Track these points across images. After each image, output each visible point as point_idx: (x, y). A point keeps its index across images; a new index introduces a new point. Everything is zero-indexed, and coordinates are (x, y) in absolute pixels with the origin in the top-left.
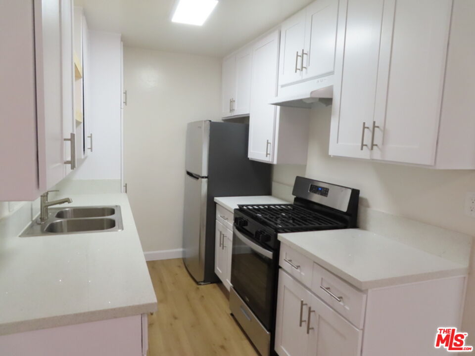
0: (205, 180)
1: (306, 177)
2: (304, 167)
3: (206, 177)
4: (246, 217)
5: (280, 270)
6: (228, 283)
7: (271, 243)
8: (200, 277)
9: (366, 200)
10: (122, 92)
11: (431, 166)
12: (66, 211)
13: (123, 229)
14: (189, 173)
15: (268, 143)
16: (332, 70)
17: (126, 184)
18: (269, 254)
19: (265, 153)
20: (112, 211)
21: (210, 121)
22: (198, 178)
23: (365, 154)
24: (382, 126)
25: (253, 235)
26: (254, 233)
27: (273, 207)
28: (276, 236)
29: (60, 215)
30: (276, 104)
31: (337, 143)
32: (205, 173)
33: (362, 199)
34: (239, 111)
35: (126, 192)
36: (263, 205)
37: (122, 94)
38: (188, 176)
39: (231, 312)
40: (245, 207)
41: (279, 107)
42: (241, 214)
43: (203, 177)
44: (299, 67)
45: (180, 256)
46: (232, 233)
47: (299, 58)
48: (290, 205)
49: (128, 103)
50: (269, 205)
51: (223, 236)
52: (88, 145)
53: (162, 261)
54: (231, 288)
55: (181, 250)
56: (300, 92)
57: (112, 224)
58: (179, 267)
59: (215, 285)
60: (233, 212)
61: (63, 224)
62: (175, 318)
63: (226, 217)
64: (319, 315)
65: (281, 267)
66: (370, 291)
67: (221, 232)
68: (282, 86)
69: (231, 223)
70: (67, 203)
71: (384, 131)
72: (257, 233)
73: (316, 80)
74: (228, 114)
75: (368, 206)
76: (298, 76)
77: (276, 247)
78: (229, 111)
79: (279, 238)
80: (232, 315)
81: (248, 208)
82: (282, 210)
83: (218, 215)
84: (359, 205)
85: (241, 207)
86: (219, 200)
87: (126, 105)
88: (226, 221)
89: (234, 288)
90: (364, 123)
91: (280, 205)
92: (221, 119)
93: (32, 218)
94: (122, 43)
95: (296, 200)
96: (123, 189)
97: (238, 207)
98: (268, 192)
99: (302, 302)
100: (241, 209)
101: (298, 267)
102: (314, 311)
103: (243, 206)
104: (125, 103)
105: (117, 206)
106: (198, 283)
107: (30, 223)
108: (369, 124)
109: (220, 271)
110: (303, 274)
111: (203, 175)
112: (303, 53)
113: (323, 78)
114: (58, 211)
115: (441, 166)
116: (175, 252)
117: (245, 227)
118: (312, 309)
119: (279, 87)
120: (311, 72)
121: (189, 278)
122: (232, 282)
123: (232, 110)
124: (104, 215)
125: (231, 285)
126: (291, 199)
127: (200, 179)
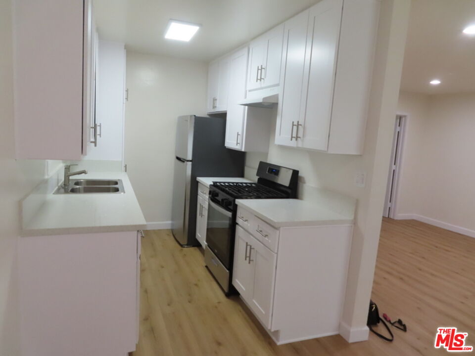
0: (190, 164)
1: (268, 162)
2: (266, 154)
3: (190, 161)
4: (218, 190)
5: (237, 226)
6: (204, 243)
7: (231, 207)
8: (184, 241)
9: (303, 178)
10: (125, 90)
11: (325, 151)
12: (81, 182)
13: (124, 192)
14: (178, 158)
15: (238, 135)
16: (278, 83)
17: (126, 165)
18: (230, 214)
19: (236, 142)
20: (116, 183)
21: (195, 116)
22: (184, 162)
23: (293, 143)
24: (303, 124)
25: (219, 202)
26: (220, 200)
27: (241, 185)
28: (234, 201)
29: (77, 183)
30: (245, 105)
31: (280, 135)
32: (190, 157)
33: (301, 177)
34: (220, 109)
35: (126, 171)
36: (233, 183)
37: (125, 92)
38: (177, 160)
39: (205, 265)
40: (218, 184)
41: (247, 107)
42: (215, 189)
43: (188, 161)
44: (259, 78)
45: (169, 228)
46: (207, 203)
47: (260, 71)
48: (254, 184)
49: (129, 99)
50: (237, 183)
51: (202, 207)
52: (98, 133)
53: (154, 231)
54: (206, 246)
55: (170, 222)
56: (257, 97)
57: (117, 190)
58: (168, 235)
59: (196, 248)
60: (209, 187)
61: (81, 189)
62: (163, 267)
63: (205, 192)
64: (257, 251)
65: (237, 224)
66: (281, 229)
67: (200, 204)
68: (250, 91)
69: (207, 197)
70: (83, 174)
71: (304, 128)
72: (222, 200)
73: (269, 89)
74: (212, 111)
75: (304, 183)
76: (258, 85)
77: (234, 209)
78: (212, 107)
79: (236, 203)
80: (206, 267)
81: (221, 185)
82: (247, 186)
83: (199, 192)
84: (299, 182)
85: (214, 183)
86: (199, 179)
87: (127, 100)
88: (204, 195)
89: (208, 246)
90: (293, 122)
91: (246, 183)
92: (207, 113)
93: (58, 184)
94: (125, 50)
95: (259, 179)
96: (123, 169)
97: (212, 184)
98: (242, 175)
99: (247, 243)
100: (215, 185)
101: (246, 220)
102: (254, 249)
103: (217, 182)
104: (127, 99)
105: (119, 180)
106: (182, 246)
107: (57, 187)
108: (296, 123)
109: (200, 236)
110: (249, 225)
111: (188, 159)
112: (262, 68)
113: (274, 88)
114: (76, 181)
115: (331, 151)
116: (165, 224)
117: (217, 198)
118: (252, 247)
119: (248, 91)
120: (267, 82)
121: (175, 242)
122: (207, 241)
123: (214, 107)
124: (109, 185)
125: (206, 243)
126: (255, 179)
127: (186, 162)
